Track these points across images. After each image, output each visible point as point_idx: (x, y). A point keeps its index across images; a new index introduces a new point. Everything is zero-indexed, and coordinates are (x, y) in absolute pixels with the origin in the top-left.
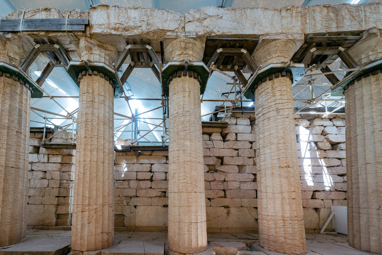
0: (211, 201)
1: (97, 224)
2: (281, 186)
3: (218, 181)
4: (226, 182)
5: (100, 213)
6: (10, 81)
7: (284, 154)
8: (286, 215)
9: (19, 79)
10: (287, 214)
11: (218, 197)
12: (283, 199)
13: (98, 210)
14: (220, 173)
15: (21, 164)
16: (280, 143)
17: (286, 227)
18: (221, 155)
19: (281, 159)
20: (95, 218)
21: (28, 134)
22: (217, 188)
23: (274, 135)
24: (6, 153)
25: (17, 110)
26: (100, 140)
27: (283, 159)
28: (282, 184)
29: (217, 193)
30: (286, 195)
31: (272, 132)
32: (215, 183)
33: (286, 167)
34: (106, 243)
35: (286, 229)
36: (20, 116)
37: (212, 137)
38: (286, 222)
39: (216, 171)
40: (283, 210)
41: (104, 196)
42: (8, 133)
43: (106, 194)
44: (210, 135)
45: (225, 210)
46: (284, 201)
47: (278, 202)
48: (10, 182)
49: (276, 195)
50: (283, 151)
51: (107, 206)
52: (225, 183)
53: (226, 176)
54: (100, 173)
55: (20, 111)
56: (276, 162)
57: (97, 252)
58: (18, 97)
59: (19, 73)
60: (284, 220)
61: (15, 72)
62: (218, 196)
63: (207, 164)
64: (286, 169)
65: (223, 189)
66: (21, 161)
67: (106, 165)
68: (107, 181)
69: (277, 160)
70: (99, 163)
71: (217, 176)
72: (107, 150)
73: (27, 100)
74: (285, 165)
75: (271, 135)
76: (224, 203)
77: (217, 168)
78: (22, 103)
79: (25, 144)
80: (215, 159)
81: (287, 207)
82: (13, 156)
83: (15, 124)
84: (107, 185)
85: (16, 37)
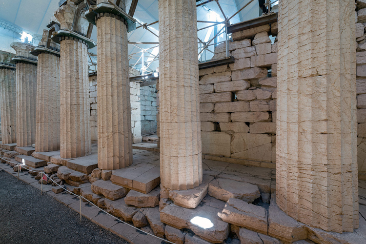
0: (250, 125)
1: (109, 149)
2: (300, 110)
3: (260, 100)
4: (273, 101)
5: (111, 140)
6: (68, 41)
7: (310, 53)
8: (305, 161)
9: (74, 39)
10: (308, 160)
11: (262, 121)
12: (301, 133)
13: (110, 137)
14: (265, 88)
15: (81, 101)
16: (303, 34)
17: (303, 179)
18: (266, 64)
19: (304, 63)
20: (107, 143)
21: (87, 78)
22: (258, 110)
23: (295, 20)
24: (71, 95)
25: (75, 61)
26: (109, 76)
27: (307, 62)
28: (302, 106)
29: (258, 116)
30: (307, 127)
31: (291, 18)
32: (257, 102)
33: (312, 75)
34: (118, 165)
35: (304, 183)
36: (77, 66)
37: (254, 41)
38: (304, 172)
39: (259, 86)
40: (300, 151)
41: (114, 125)
42: (70, 80)
43: (116, 123)
44: (251, 38)
45: (269, 139)
46: (303, 136)
47: (294, 137)
48: (74, 115)
49: (291, 125)
50: (308, 47)
51: (117, 134)
52: (271, 102)
53: (273, 92)
54: (110, 106)
55: (77, 62)
56: (295, 69)
57: (108, 171)
58: (74, 53)
59: (71, 34)
60: (300, 168)
61: (68, 34)
62: (260, 120)
63: (246, 78)
64: (310, 81)
65: (268, 110)
66: (80, 99)
67: (115, 97)
68: (117, 112)
69: (296, 66)
70: (109, 97)
71: (259, 93)
72: (115, 84)
73: (82, 52)
74: (310, 72)
75: (291, 22)
76: (267, 128)
77: (260, 83)
78: (78, 56)
79: (83, 86)
80: (258, 70)
81: (308, 148)
82: (74, 96)
83: (75, 73)
84: (117, 116)
85: (67, 6)
